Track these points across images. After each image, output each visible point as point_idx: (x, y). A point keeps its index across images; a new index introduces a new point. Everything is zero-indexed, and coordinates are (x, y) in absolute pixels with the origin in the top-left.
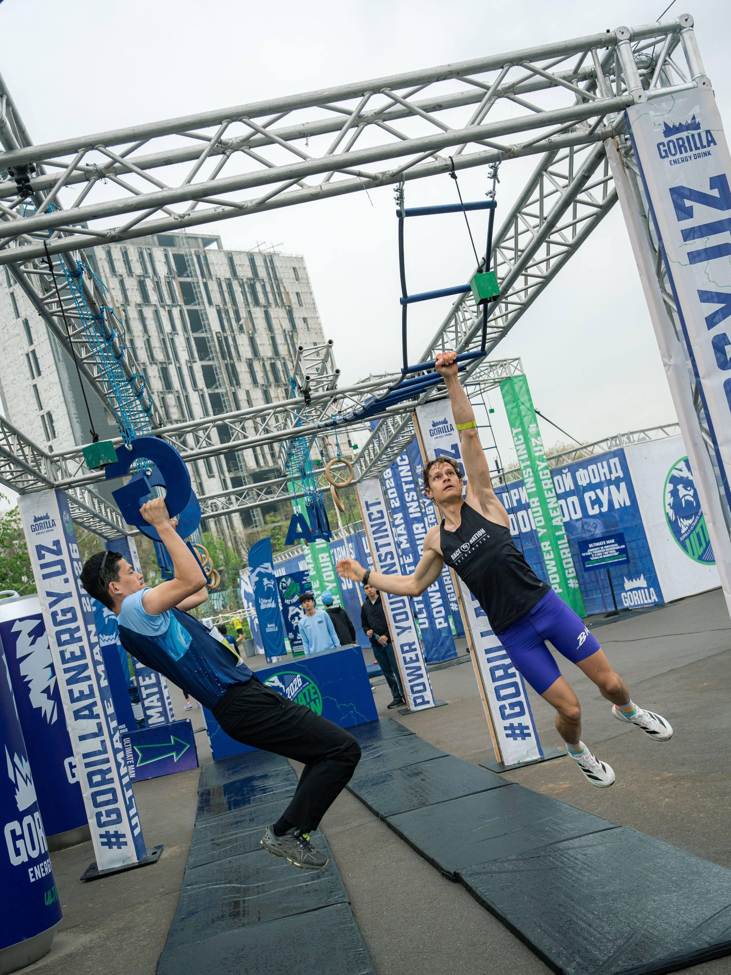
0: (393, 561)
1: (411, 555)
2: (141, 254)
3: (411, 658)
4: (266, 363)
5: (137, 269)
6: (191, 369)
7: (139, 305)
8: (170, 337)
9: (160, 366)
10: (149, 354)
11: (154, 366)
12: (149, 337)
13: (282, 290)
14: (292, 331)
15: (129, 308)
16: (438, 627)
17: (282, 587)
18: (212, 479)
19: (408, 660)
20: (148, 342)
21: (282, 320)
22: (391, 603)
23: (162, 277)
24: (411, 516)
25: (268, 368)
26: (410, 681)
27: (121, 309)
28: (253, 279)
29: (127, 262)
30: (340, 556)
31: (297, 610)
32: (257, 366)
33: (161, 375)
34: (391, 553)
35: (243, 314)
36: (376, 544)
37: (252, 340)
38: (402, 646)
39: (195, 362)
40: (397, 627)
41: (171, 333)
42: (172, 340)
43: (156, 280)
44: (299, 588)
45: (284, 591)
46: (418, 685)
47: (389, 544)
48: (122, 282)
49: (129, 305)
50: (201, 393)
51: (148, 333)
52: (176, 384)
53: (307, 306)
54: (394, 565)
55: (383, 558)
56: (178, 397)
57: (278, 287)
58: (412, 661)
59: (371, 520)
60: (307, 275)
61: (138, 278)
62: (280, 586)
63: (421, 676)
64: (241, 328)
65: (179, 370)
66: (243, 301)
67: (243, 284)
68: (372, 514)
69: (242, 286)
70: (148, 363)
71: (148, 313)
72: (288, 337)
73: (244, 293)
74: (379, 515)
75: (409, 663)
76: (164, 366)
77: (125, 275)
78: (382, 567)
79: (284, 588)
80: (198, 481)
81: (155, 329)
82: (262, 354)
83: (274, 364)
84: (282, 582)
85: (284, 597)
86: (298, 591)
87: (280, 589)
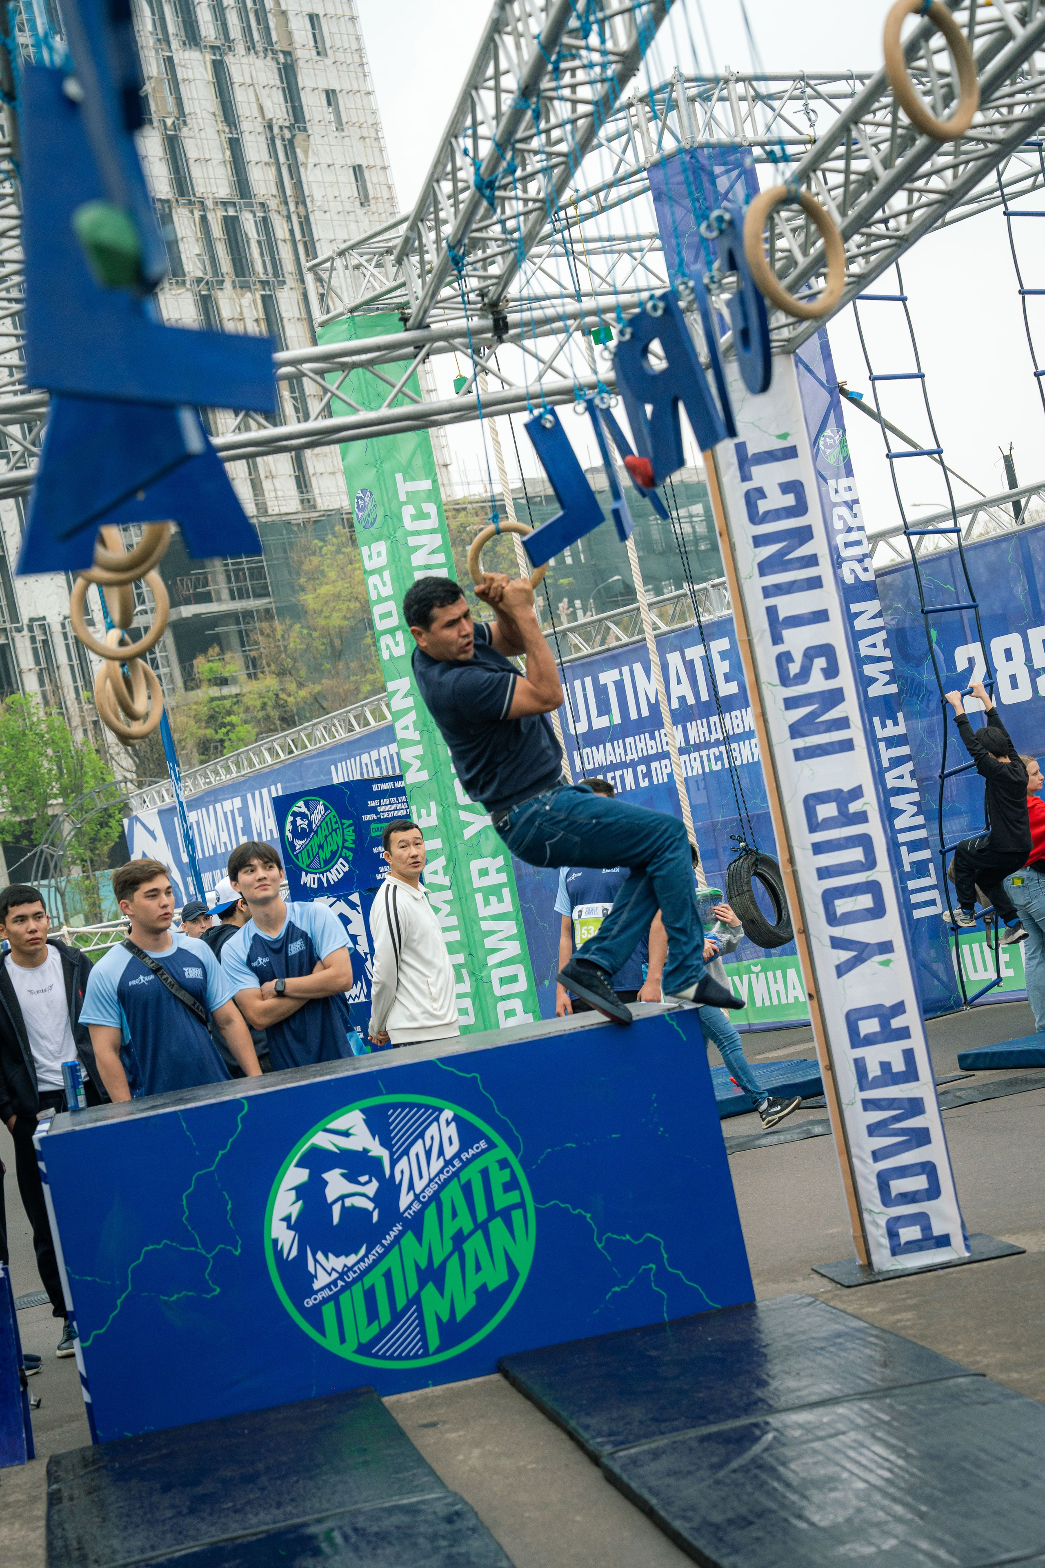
0: (832, 684)
3: (885, 1066)
13: (269, 4)
14: (291, 128)
17: (294, 831)
19: (874, 1071)
21: (263, 94)
22: (818, 848)
25: (217, 231)
26: (877, 1156)
31: (338, 908)
34: (827, 651)
35: (151, 66)
36: (771, 612)
37: (173, 147)
38: (852, 1019)
40: (837, 943)
44: (350, 835)
45: (299, 844)
46: (902, 1172)
47: (821, 616)
53: (340, 56)
54: (835, 697)
55: (794, 668)
58: (889, 1076)
59: (754, 517)
62: (288, 827)
63: (921, 1137)
68: (760, 493)
72: (278, 143)
73: (155, 5)
74: (790, 500)
75: (877, 1083)
78: (790, 703)
79: (299, 834)
82: (200, 188)
83: (235, 219)
84: (295, 815)
85: (300, 864)
86: (347, 844)
87: (288, 834)
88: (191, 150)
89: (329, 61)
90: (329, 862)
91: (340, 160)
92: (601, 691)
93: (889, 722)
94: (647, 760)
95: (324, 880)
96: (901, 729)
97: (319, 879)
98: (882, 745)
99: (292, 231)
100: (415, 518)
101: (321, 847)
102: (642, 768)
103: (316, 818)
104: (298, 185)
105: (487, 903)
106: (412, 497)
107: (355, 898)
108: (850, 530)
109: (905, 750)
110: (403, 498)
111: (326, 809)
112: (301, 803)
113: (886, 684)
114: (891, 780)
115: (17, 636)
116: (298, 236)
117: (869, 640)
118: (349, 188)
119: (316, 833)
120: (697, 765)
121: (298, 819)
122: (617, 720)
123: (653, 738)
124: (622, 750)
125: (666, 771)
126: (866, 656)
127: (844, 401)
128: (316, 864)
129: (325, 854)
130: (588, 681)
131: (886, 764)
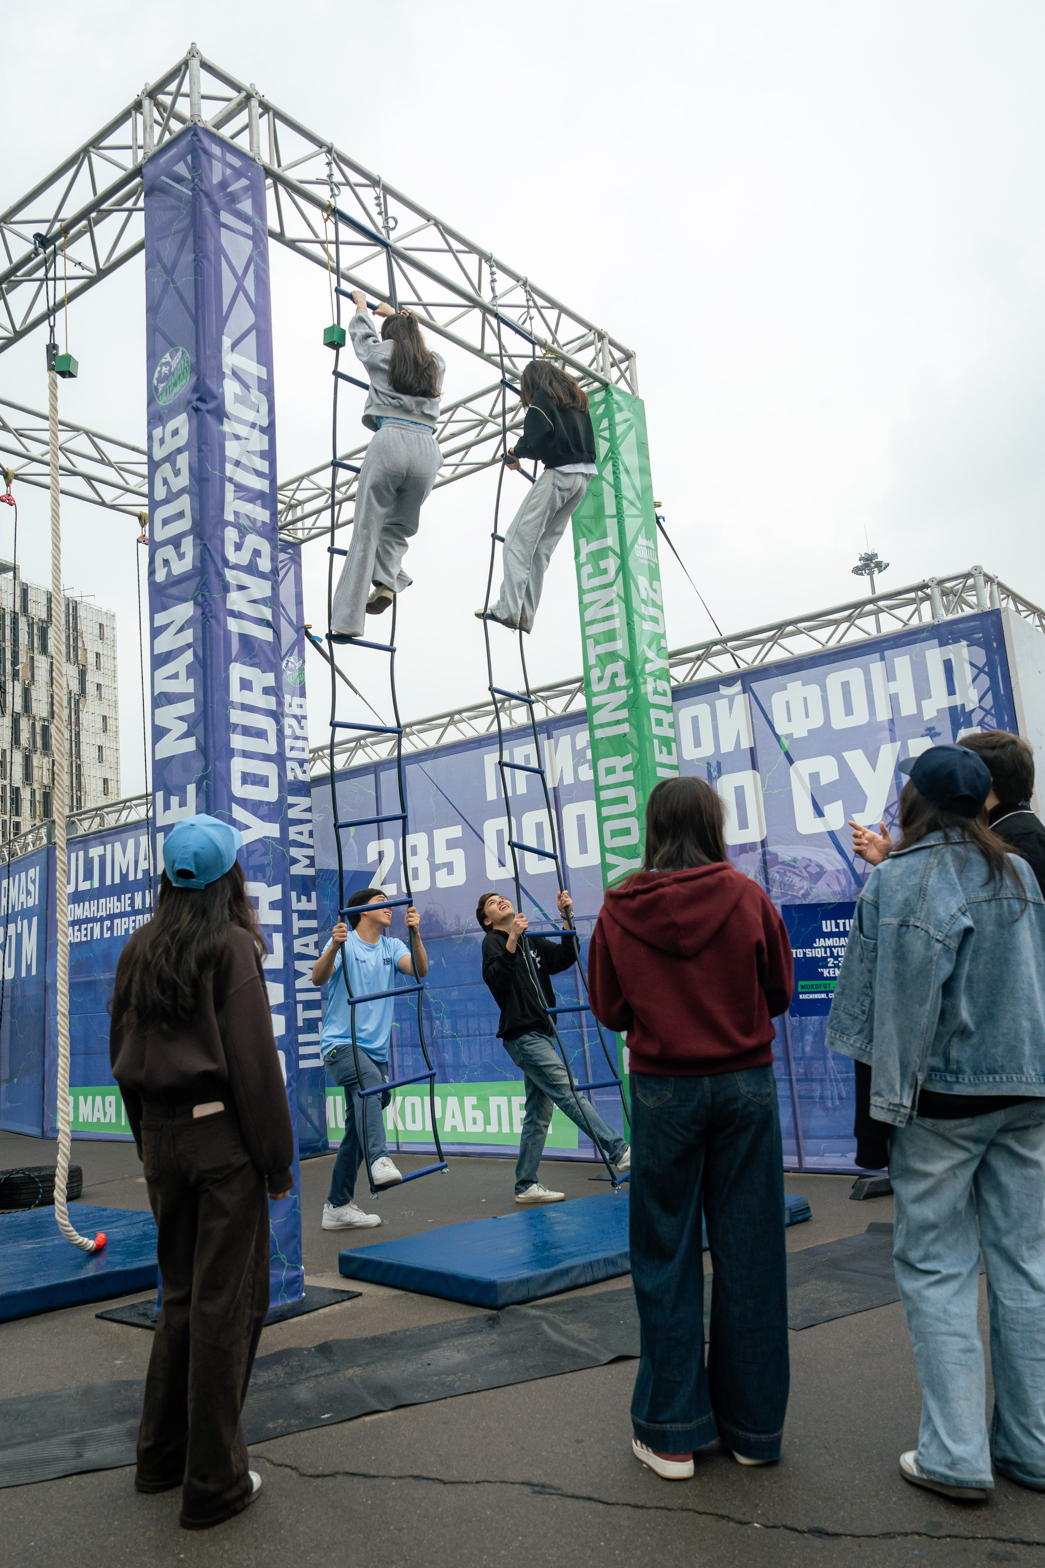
1: (191, 790)
4: (36, 723)
13: (80, 644)
14: (79, 696)
21: (70, 679)
25: (38, 729)
28: (46, 622)
32: (24, 724)
35: (23, 658)
37: (26, 693)
53: (106, 672)
57: (76, 640)
60: (114, 636)
64: (15, 675)
66: (26, 643)
67: (33, 624)
69: (31, 626)
72: (73, 700)
73: (31, 635)
82: (34, 712)
83: (48, 727)
88: (34, 695)
89: (101, 673)
91: (98, 712)
92: (89, 862)
93: (304, 898)
94: (112, 917)
96: (313, 906)
98: (295, 916)
99: (71, 736)
102: (107, 923)
104: (78, 719)
108: (297, 738)
109: (313, 924)
113: (307, 866)
114: (298, 946)
116: (73, 739)
117: (299, 828)
118: (99, 724)
122: (96, 884)
123: (119, 900)
124: (95, 908)
125: (124, 927)
126: (294, 841)
127: (307, 642)
130: (81, 854)
131: (296, 932)
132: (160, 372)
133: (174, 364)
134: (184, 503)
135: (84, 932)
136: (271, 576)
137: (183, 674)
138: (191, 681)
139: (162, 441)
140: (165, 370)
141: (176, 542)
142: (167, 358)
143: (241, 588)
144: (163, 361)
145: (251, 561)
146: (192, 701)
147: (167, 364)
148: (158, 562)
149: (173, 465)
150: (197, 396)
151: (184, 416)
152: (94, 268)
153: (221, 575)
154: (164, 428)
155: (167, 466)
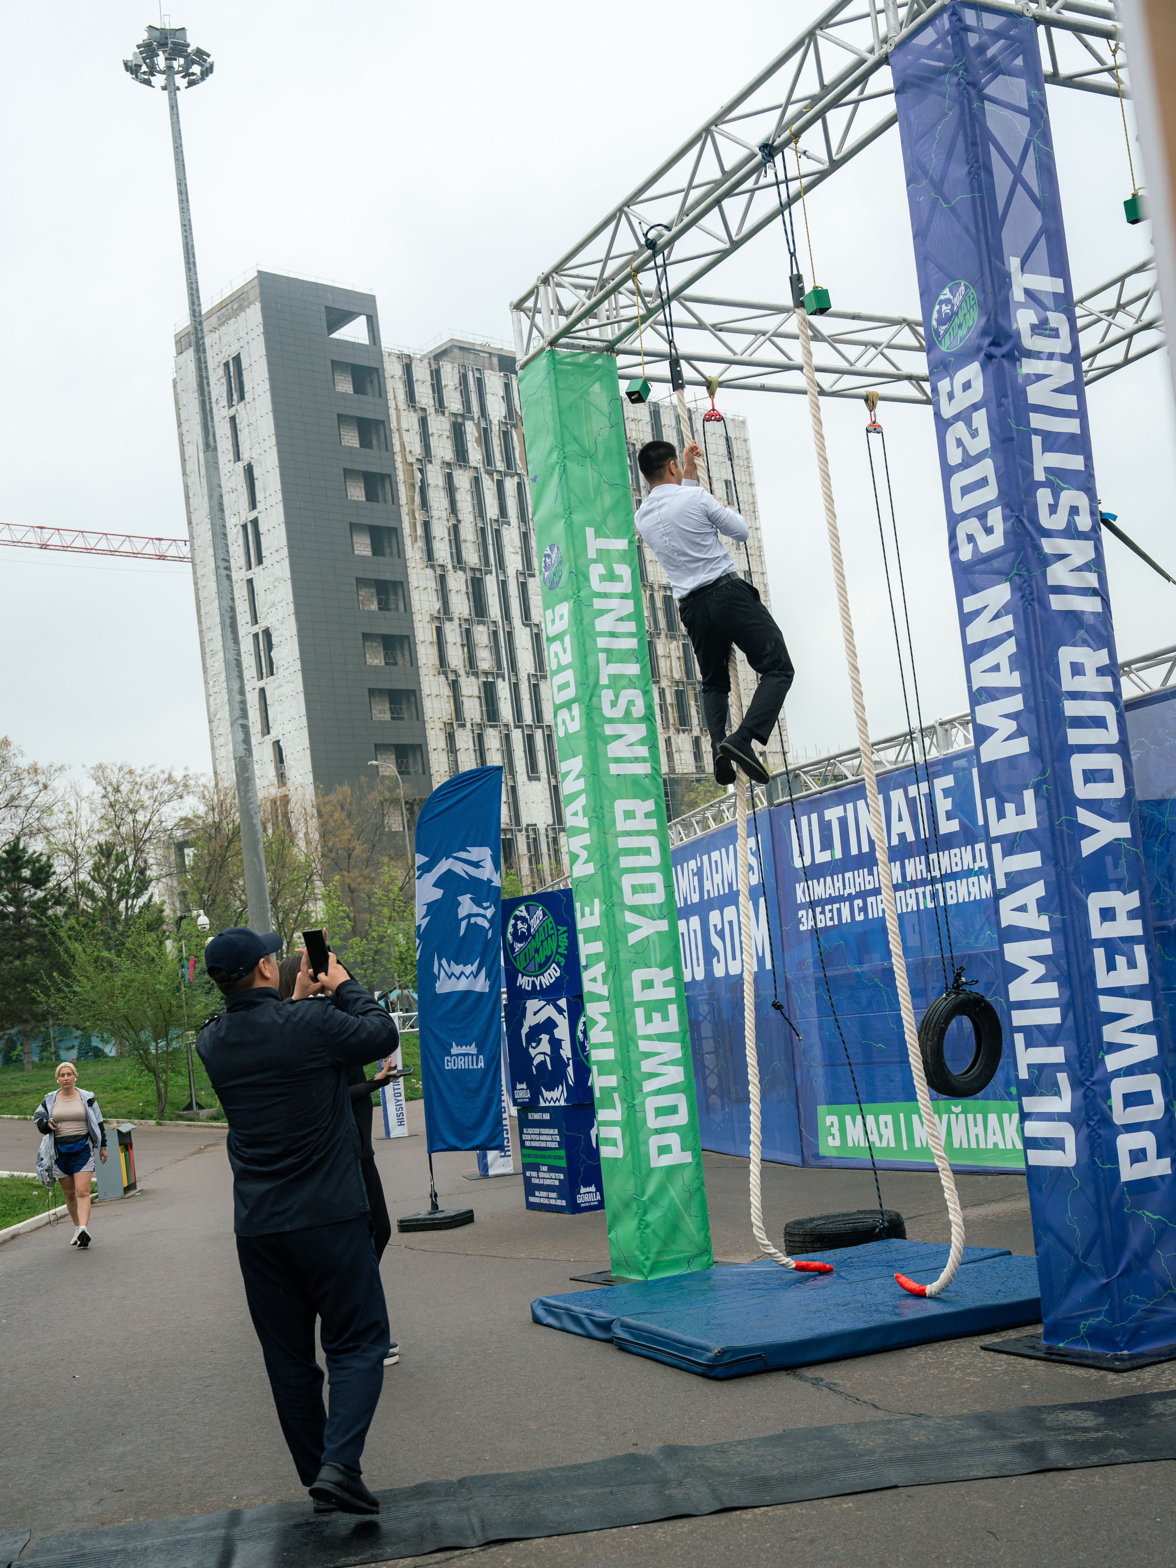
1: (1029, 795)
2: (464, 378)
4: (655, 594)
5: (454, 403)
6: (523, 587)
7: (449, 465)
8: (495, 527)
9: (469, 574)
10: (454, 551)
11: (460, 573)
12: (459, 521)
15: (429, 467)
16: (1128, 1172)
17: (515, 934)
18: (535, 783)
20: (455, 530)
23: (495, 422)
24: (1057, 603)
27: (415, 467)
29: (437, 388)
30: (717, 878)
31: (550, 1011)
33: (470, 590)
39: (533, 576)
41: (497, 521)
42: (498, 532)
43: (483, 425)
44: (564, 941)
45: (518, 946)
48: (423, 422)
49: (430, 462)
50: (535, 630)
51: (456, 516)
52: (494, 609)
56: (495, 633)
60: (748, 452)
61: (453, 419)
62: (510, 929)
65: (503, 586)
70: (450, 567)
71: (462, 480)
76: (478, 575)
77: (431, 410)
79: (519, 937)
80: (510, 783)
81: (471, 509)
84: (517, 918)
85: (518, 966)
86: (560, 950)
87: (510, 937)
90: (543, 967)
92: (825, 827)
94: (863, 895)
95: (538, 983)
97: (533, 982)
100: (603, 578)
101: (537, 951)
102: (858, 902)
103: (535, 923)
105: (649, 1020)
106: (603, 555)
107: (563, 1003)
110: (592, 554)
111: (544, 914)
112: (522, 908)
115: (519, 834)
119: (534, 937)
120: (912, 902)
121: (519, 922)
122: (838, 854)
123: (871, 873)
124: (840, 884)
125: (881, 907)
128: (531, 967)
129: (540, 958)
130: (814, 817)
132: (939, 311)
133: (957, 301)
134: (987, 468)
135: (829, 915)
136: (1093, 534)
137: (1005, 666)
138: (1016, 674)
139: (951, 396)
140: (945, 309)
141: (981, 513)
142: (946, 294)
143: (1062, 557)
144: (942, 297)
145: (1068, 521)
146: (1020, 696)
147: (948, 301)
148: (961, 537)
149: (969, 423)
150: (987, 341)
151: (975, 367)
152: (825, 158)
153: (1038, 548)
154: (952, 379)
155: (960, 426)
